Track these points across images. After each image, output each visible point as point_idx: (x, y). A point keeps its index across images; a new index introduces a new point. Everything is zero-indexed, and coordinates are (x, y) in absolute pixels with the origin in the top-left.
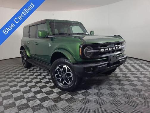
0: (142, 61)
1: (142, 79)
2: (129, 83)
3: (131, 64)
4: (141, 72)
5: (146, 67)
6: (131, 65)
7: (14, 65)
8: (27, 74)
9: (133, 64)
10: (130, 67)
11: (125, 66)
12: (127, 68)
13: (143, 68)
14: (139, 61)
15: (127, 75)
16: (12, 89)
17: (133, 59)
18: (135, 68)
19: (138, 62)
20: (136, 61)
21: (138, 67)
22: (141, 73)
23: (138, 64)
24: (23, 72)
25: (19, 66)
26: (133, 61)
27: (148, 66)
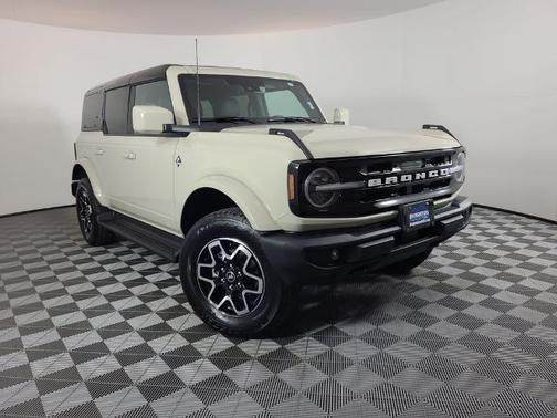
0: (524, 220)
1: (528, 283)
2: (484, 297)
3: (484, 232)
4: (524, 258)
5: (540, 241)
6: (484, 234)
7: (52, 234)
8: (107, 267)
9: (492, 229)
10: (483, 242)
11: (465, 239)
12: (472, 245)
13: (531, 245)
14: (512, 219)
15: (473, 270)
16: (59, 321)
17: (493, 214)
18: (502, 245)
19: (509, 224)
20: (501, 219)
21: (511, 241)
22: (525, 263)
23: (510, 232)
24: (91, 260)
25: (72, 237)
26: (493, 221)
27: (548, 238)
